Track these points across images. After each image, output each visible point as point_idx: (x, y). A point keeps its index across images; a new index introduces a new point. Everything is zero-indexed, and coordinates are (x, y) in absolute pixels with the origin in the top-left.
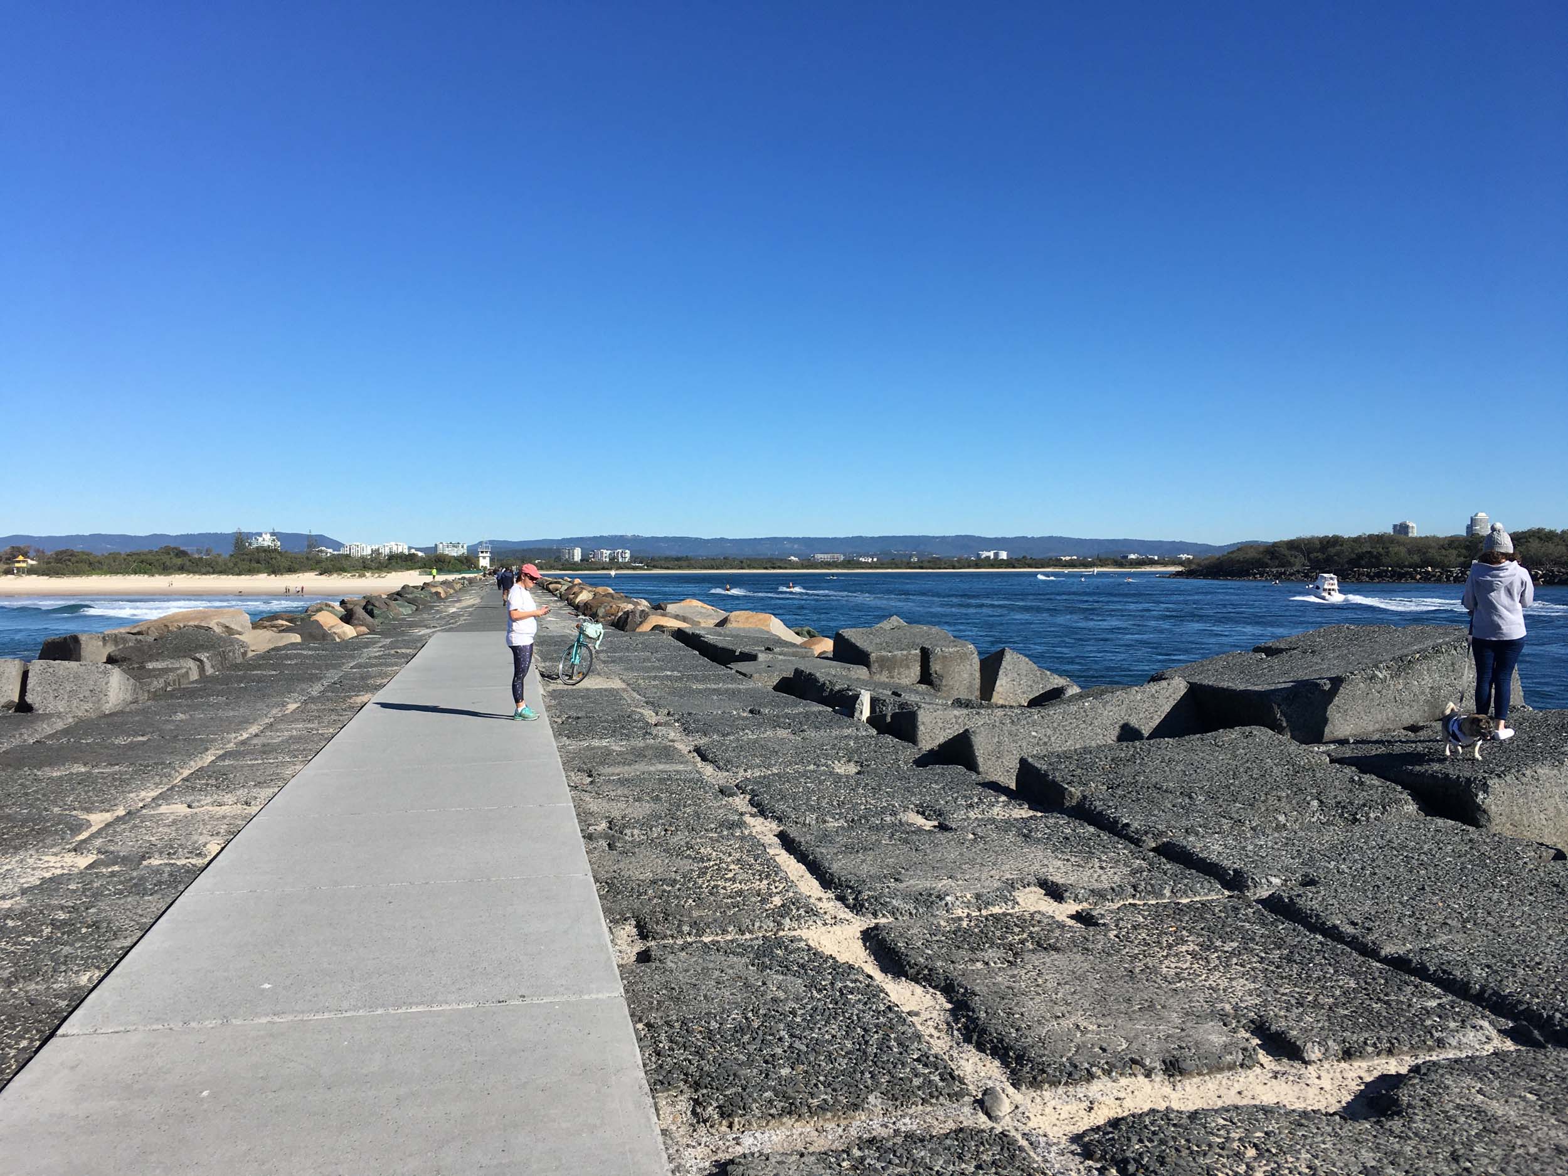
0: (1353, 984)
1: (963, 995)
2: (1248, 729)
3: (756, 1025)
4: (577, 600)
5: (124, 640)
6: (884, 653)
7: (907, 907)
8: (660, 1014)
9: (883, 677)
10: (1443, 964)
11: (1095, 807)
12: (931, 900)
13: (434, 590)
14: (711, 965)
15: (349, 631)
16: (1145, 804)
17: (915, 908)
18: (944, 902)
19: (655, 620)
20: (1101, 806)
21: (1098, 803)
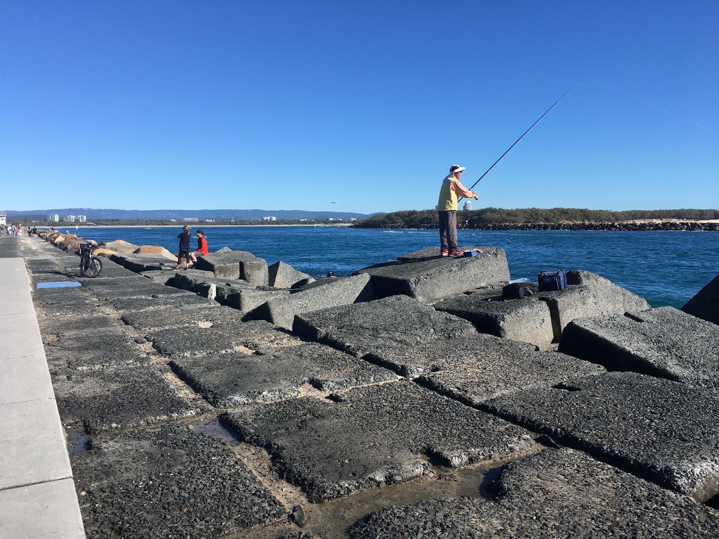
0: (466, 422)
1: (277, 449)
2: (398, 296)
4: (56, 241)
6: (222, 265)
7: (243, 400)
9: (222, 277)
11: (333, 338)
12: (255, 394)
16: (356, 335)
17: (247, 400)
18: (262, 395)
19: (100, 250)
20: (336, 337)
21: (334, 336)
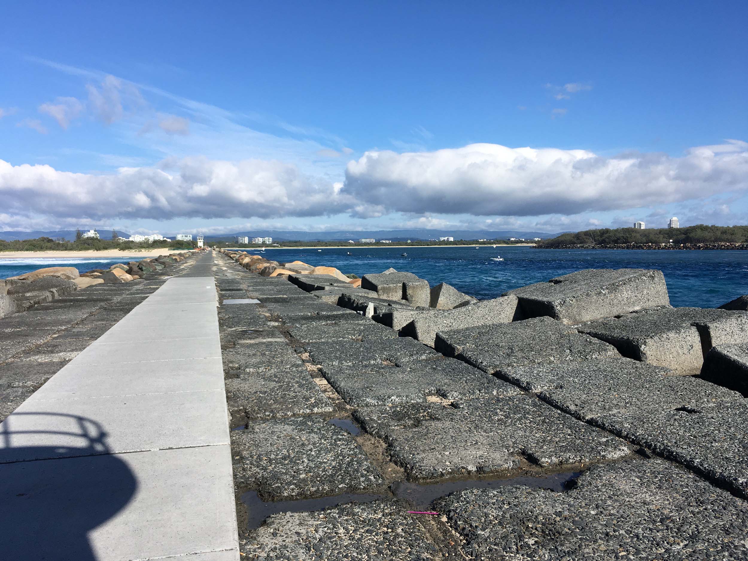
0: (569, 432)
1: (392, 440)
2: (542, 318)
3: (292, 456)
4: (243, 262)
5: (16, 283)
6: (385, 286)
7: (373, 402)
8: (248, 452)
9: (384, 297)
10: (612, 422)
12: (385, 398)
13: (174, 258)
14: (276, 430)
15: (129, 277)
16: (491, 353)
17: (377, 402)
18: (390, 400)
19: (279, 271)
20: (471, 354)
21: (469, 353)
